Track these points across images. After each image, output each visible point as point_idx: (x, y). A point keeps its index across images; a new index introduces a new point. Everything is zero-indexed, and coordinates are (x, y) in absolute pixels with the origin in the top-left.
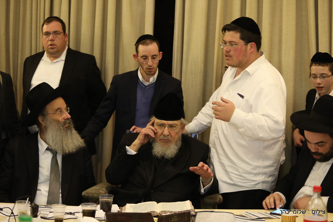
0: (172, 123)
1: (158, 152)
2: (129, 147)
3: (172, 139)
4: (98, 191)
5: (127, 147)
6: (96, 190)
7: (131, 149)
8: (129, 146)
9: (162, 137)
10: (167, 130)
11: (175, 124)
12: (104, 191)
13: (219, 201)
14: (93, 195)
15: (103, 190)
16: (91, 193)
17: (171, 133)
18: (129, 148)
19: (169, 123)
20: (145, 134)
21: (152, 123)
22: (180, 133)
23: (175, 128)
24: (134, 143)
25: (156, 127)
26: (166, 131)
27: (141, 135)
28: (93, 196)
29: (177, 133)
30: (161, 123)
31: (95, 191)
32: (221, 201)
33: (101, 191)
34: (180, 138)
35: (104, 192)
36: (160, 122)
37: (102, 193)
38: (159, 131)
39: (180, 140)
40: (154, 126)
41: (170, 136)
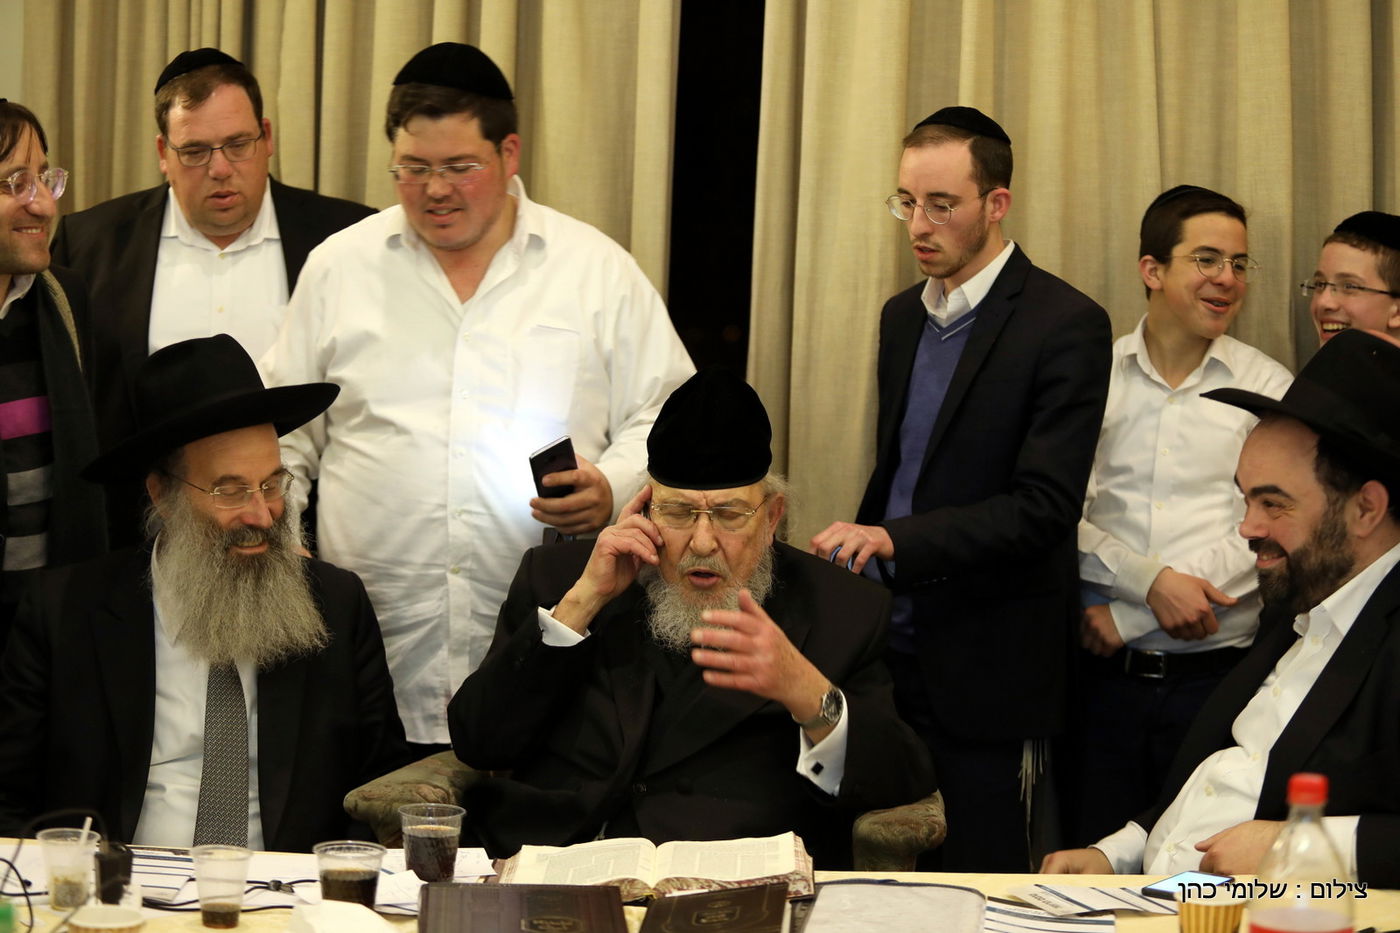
0: (726, 496)
1: (671, 625)
2: (553, 610)
3: (731, 570)
4: (411, 791)
5: (542, 611)
6: (407, 783)
7: (560, 621)
8: (549, 609)
9: (687, 562)
10: (707, 530)
11: (739, 502)
12: (443, 789)
13: (930, 835)
14: (388, 807)
15: (436, 787)
16: (379, 799)
17: (724, 542)
18: (553, 616)
19: (712, 500)
20: (617, 550)
21: (642, 502)
22: (767, 538)
23: (742, 518)
24: (571, 594)
25: (660, 521)
26: (703, 535)
27: (601, 556)
28: (391, 809)
29: (749, 541)
30: (681, 500)
31: (400, 788)
32: (937, 834)
33: (426, 790)
34: (768, 557)
35: (440, 793)
36: (674, 499)
37: (432, 797)
38: (675, 535)
39: (766, 568)
40: (653, 516)
41: (719, 557)
